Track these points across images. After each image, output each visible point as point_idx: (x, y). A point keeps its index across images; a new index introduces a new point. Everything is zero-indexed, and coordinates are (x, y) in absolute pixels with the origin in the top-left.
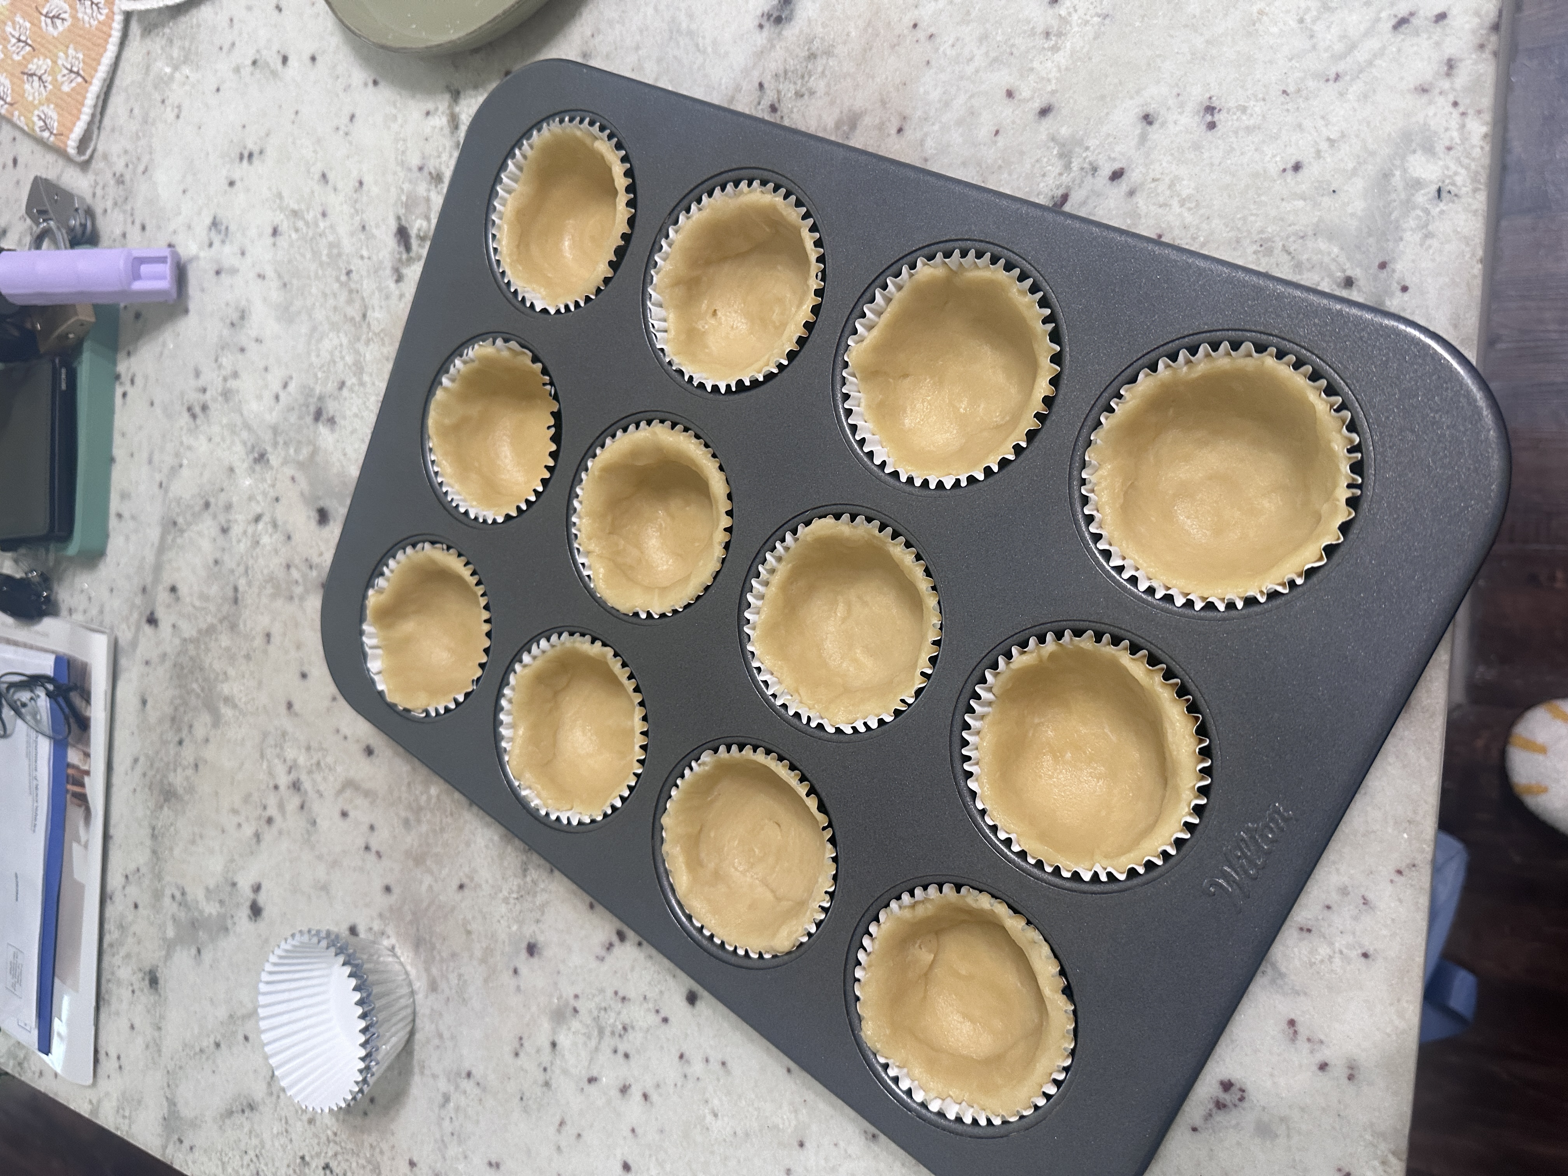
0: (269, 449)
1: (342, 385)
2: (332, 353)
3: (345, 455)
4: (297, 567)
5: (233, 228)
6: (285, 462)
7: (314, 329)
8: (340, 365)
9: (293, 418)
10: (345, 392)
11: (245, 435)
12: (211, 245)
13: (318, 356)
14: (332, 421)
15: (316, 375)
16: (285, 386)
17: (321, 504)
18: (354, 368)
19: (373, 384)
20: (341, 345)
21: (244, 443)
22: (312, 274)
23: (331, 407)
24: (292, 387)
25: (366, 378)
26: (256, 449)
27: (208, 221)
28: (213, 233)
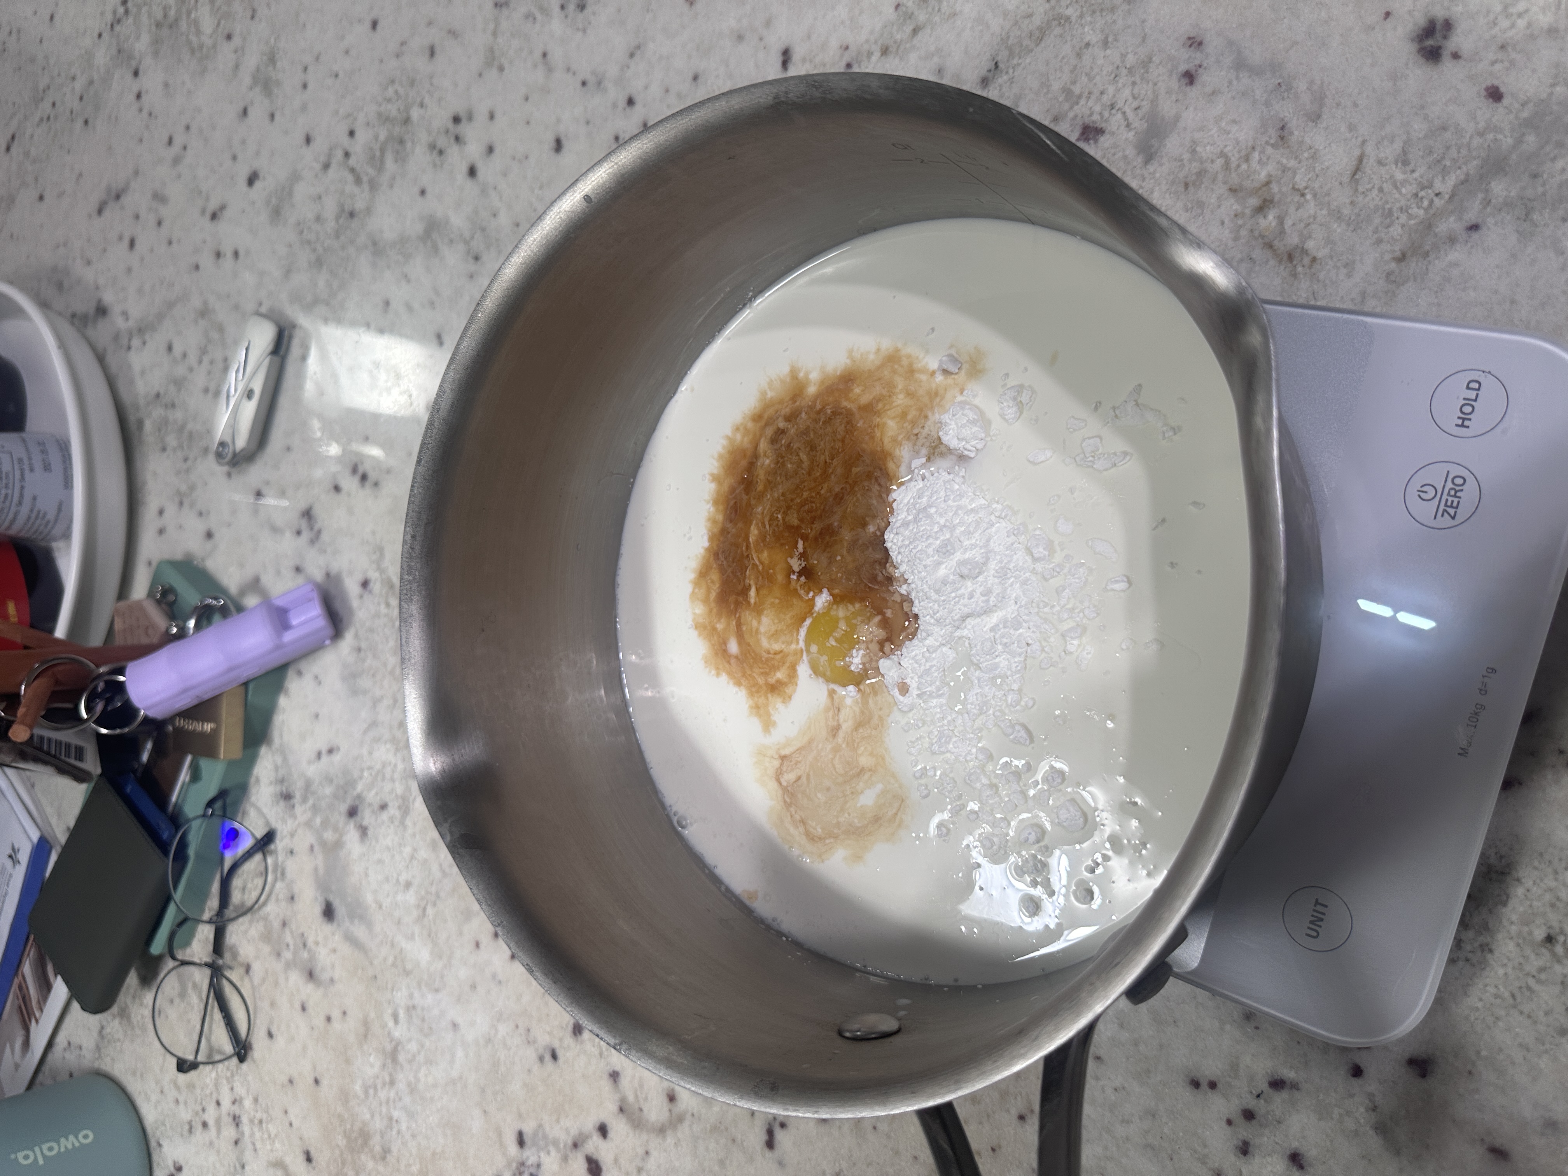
0: (298, 795)
1: (383, 807)
2: (384, 765)
3: (367, 875)
4: (292, 932)
5: (325, 537)
6: (308, 824)
7: (374, 724)
8: (388, 786)
9: (328, 790)
10: (385, 816)
11: (279, 761)
12: (299, 533)
13: (370, 753)
14: (363, 831)
15: (362, 770)
16: (330, 751)
17: (331, 898)
18: (400, 801)
19: (414, 835)
20: (395, 765)
21: (277, 768)
22: (390, 667)
23: (367, 817)
24: (337, 758)
25: (408, 822)
26: (286, 784)
27: (302, 505)
28: (304, 524)
